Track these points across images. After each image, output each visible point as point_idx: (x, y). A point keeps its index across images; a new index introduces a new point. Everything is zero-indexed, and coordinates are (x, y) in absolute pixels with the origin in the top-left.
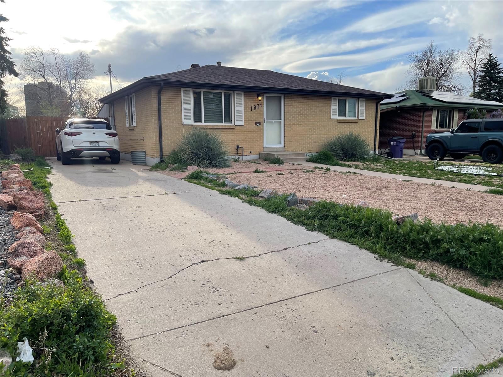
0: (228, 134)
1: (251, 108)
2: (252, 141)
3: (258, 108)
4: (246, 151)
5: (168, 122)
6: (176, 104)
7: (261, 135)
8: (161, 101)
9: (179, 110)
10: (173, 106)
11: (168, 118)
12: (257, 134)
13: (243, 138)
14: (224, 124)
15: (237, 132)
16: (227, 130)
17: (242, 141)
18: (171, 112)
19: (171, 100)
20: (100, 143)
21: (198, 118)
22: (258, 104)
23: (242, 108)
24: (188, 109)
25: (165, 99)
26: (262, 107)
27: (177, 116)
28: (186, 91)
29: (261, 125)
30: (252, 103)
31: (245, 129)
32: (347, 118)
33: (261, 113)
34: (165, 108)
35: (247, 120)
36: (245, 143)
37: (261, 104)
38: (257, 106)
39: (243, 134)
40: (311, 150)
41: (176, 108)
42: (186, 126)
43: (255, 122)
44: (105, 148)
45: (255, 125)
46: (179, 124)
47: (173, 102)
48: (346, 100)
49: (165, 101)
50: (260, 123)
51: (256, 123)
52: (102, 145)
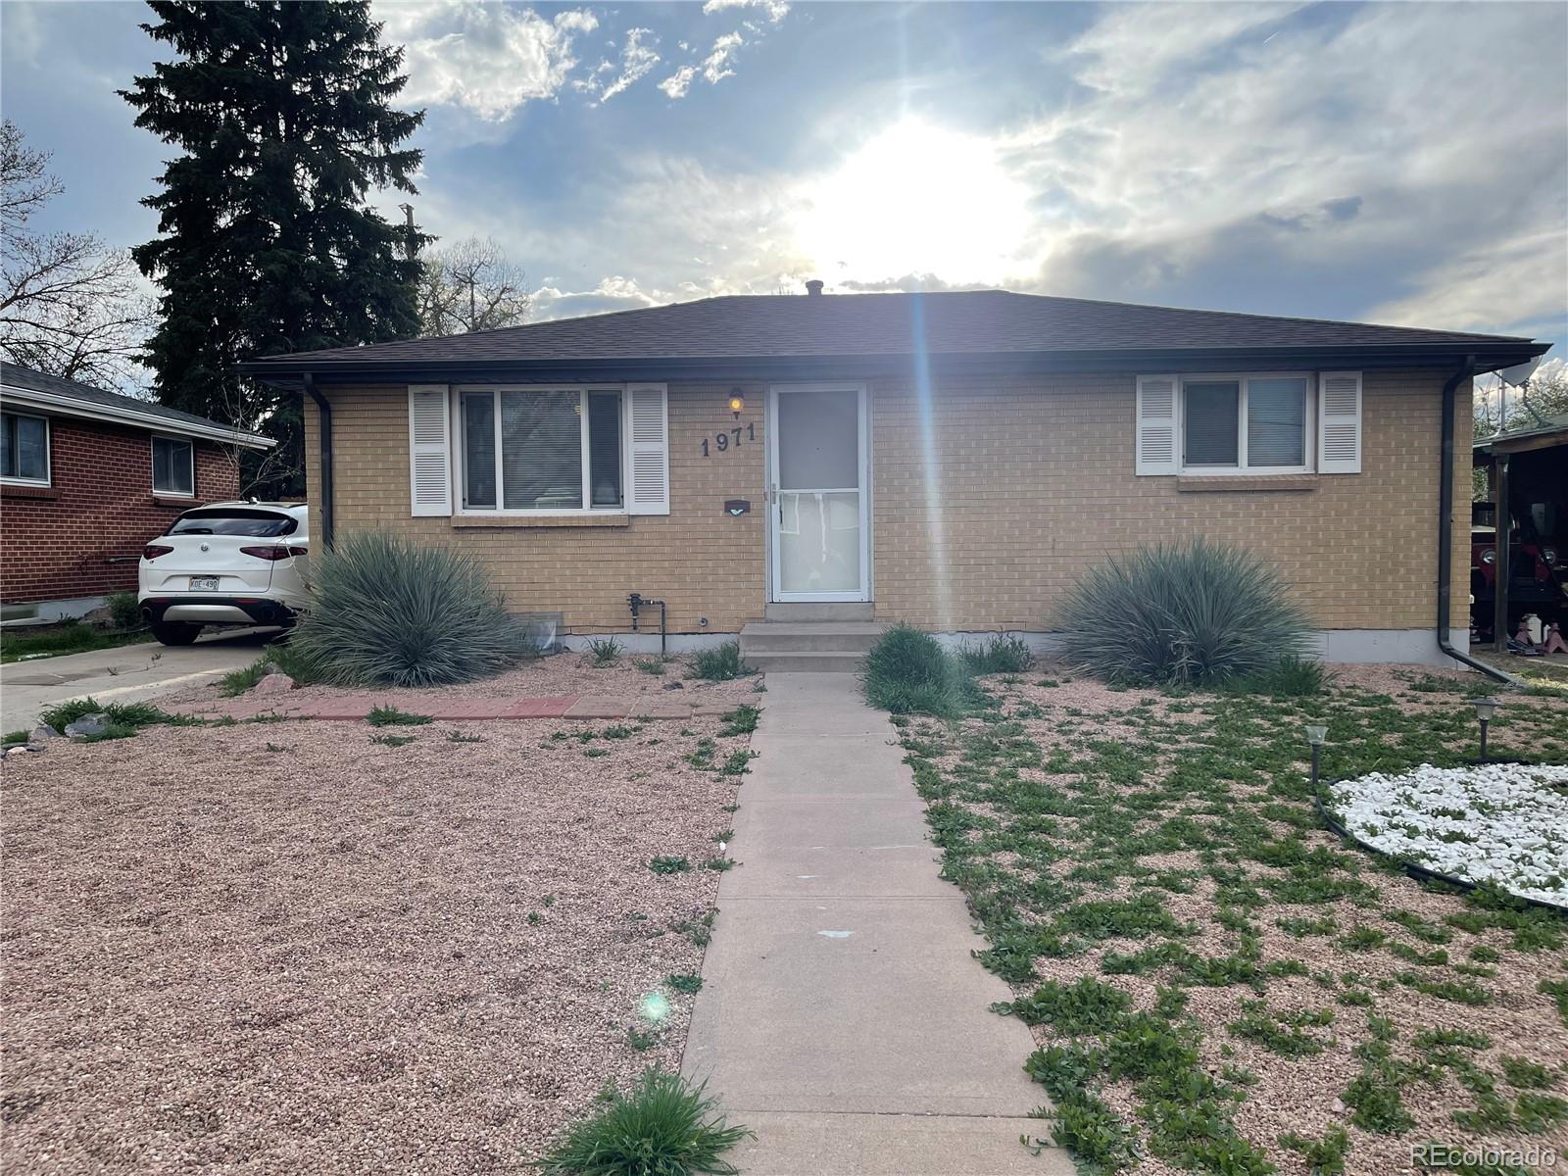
0: (604, 550)
1: (705, 443)
2: (710, 578)
3: (738, 444)
4: (679, 620)
5: (360, 509)
6: (391, 444)
7: (753, 555)
8: (336, 437)
9: (402, 466)
10: (380, 451)
11: (360, 494)
12: (733, 549)
13: (666, 564)
14: (586, 511)
15: (644, 543)
16: (594, 534)
17: (665, 578)
18: (370, 473)
19: (369, 429)
20: (221, 579)
21: (479, 492)
22: (739, 430)
23: (663, 447)
24: (430, 461)
25: (348, 429)
26: (756, 440)
27: (392, 487)
28: (426, 394)
29: (752, 513)
30: (709, 426)
31: (677, 528)
32: (1243, 470)
33: (754, 463)
34: (348, 458)
35: (688, 492)
36: (676, 586)
37: (751, 427)
38: (732, 437)
39: (667, 550)
40: (1021, 618)
41: (391, 458)
42: (429, 521)
43: (722, 499)
44: (234, 595)
45: (721, 513)
46: (401, 516)
47: (379, 436)
48: (1235, 388)
49: (348, 437)
50: (745, 506)
51: (729, 506)
52: (226, 588)
